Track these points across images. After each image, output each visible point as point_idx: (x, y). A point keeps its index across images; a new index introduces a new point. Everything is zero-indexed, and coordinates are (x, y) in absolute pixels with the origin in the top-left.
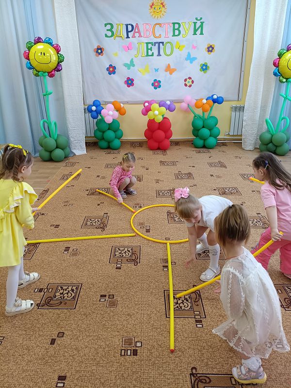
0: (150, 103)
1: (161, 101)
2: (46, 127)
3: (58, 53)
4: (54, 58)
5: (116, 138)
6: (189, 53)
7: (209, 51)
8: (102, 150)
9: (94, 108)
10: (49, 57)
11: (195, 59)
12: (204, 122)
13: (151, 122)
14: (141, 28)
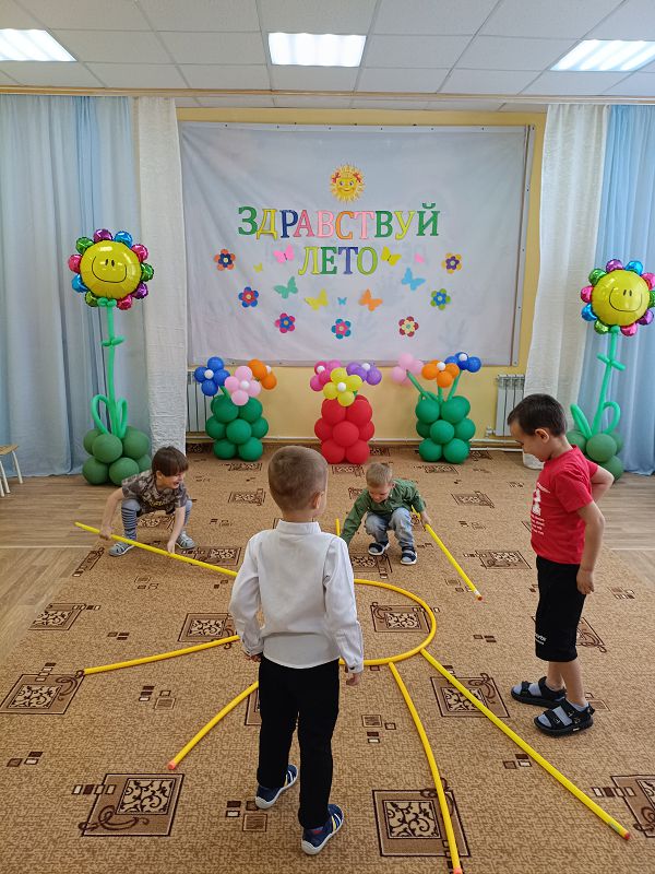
0: (329, 366)
1: (353, 363)
2: (103, 411)
3: (142, 262)
4: (134, 272)
5: (252, 436)
6: (408, 270)
7: (449, 267)
8: (220, 462)
9: (209, 374)
10: (123, 270)
11: (420, 281)
12: (440, 407)
13: (330, 406)
14: (312, 218)
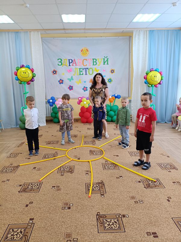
3: (33, 73)
4: (31, 75)
7: (112, 72)
9: (51, 101)
10: (28, 74)
11: (105, 76)
14: (77, 61)
